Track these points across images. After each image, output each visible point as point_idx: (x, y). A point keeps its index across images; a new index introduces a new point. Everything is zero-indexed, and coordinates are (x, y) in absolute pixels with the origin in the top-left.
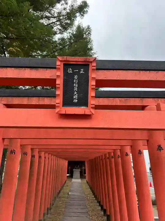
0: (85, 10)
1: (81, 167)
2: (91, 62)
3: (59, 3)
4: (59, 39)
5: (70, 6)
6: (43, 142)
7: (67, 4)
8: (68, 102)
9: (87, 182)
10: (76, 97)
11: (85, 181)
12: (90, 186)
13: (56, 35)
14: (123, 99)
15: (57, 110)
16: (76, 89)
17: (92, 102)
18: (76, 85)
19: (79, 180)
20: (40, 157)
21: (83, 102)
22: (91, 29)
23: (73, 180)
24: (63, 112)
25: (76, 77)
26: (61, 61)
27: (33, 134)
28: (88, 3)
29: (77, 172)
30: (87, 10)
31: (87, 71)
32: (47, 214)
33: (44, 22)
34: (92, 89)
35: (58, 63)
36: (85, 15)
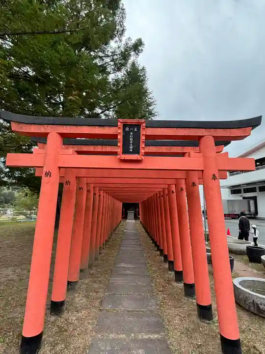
0: (140, 48)
1: (135, 209)
2: (142, 123)
3: (112, 39)
4: (113, 80)
5: (124, 45)
6: (105, 181)
7: (121, 41)
8: (126, 151)
9: (141, 222)
10: (131, 147)
11: (138, 222)
12: (143, 226)
13: (110, 75)
14: (168, 147)
15: (118, 157)
16: (131, 142)
17: (142, 151)
18: (131, 139)
19: (134, 221)
20: (100, 195)
21: (136, 151)
22: (146, 70)
23: (128, 221)
24: (123, 158)
25: (131, 133)
26: (121, 123)
27: (98, 173)
28: (143, 41)
29: (131, 214)
30: (142, 48)
31: (139, 129)
32: (106, 245)
33: (97, 61)
34: (143, 142)
35: (119, 124)
36: (140, 54)
